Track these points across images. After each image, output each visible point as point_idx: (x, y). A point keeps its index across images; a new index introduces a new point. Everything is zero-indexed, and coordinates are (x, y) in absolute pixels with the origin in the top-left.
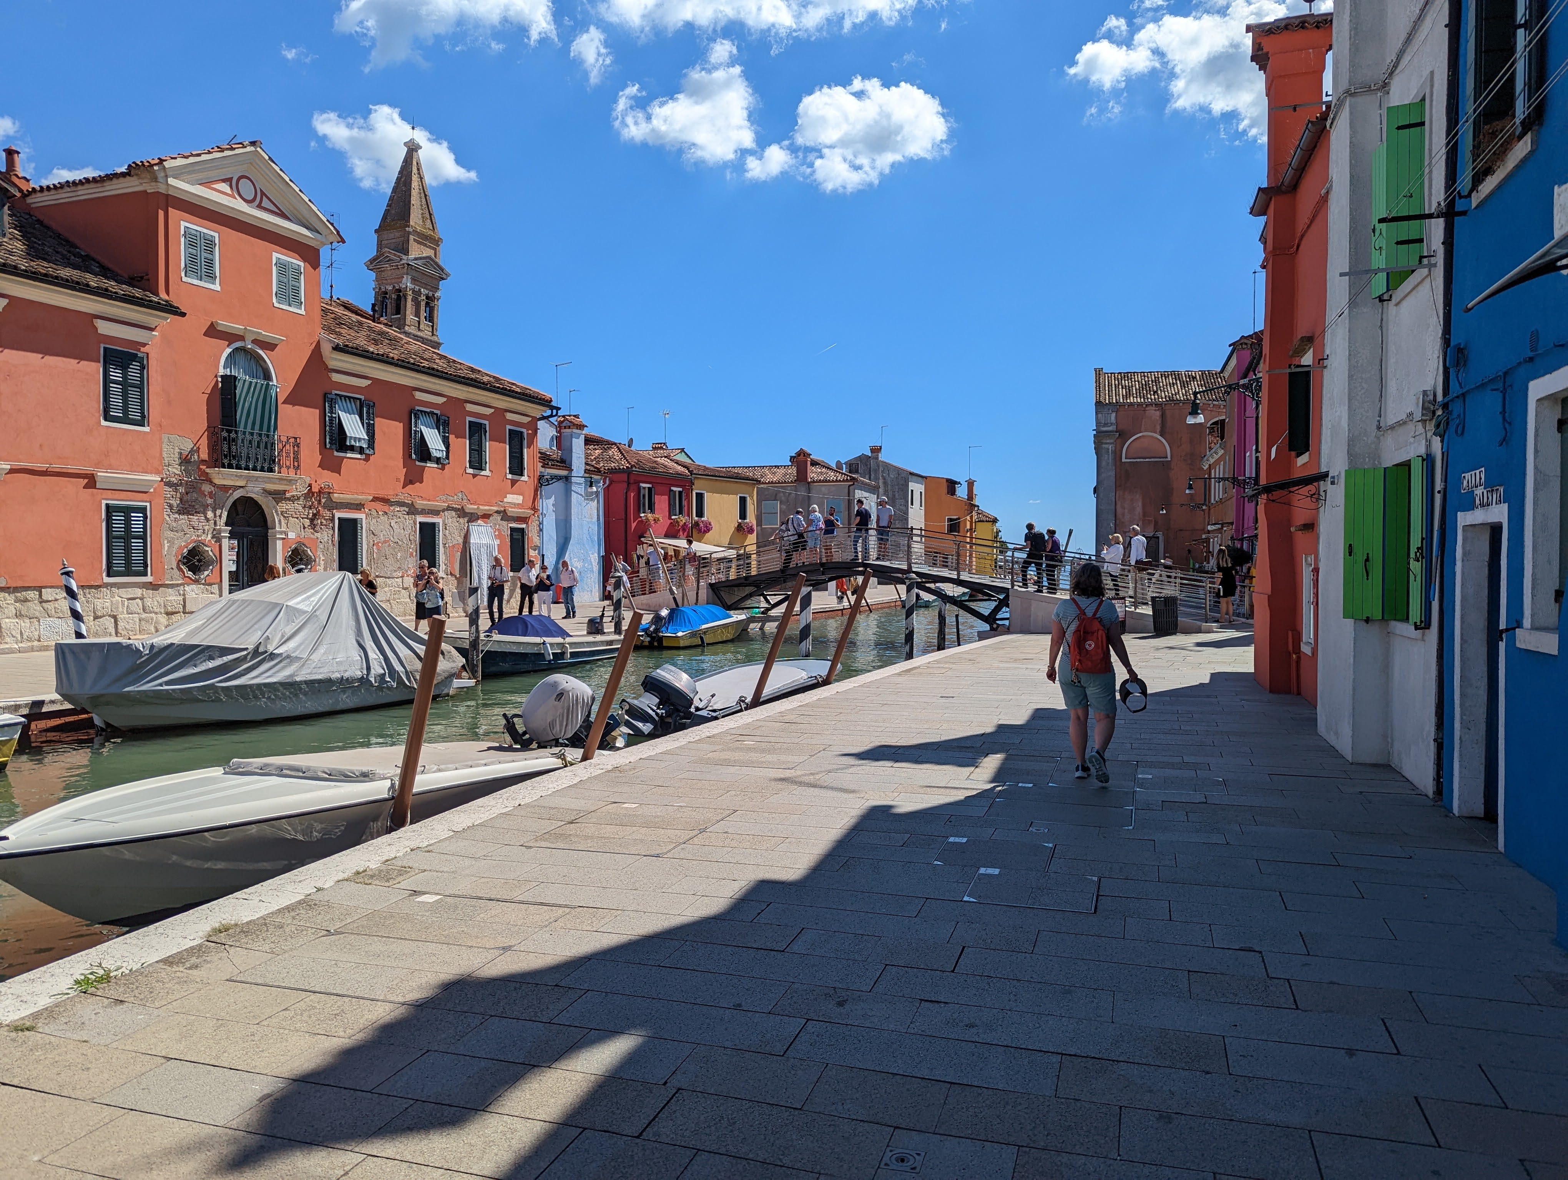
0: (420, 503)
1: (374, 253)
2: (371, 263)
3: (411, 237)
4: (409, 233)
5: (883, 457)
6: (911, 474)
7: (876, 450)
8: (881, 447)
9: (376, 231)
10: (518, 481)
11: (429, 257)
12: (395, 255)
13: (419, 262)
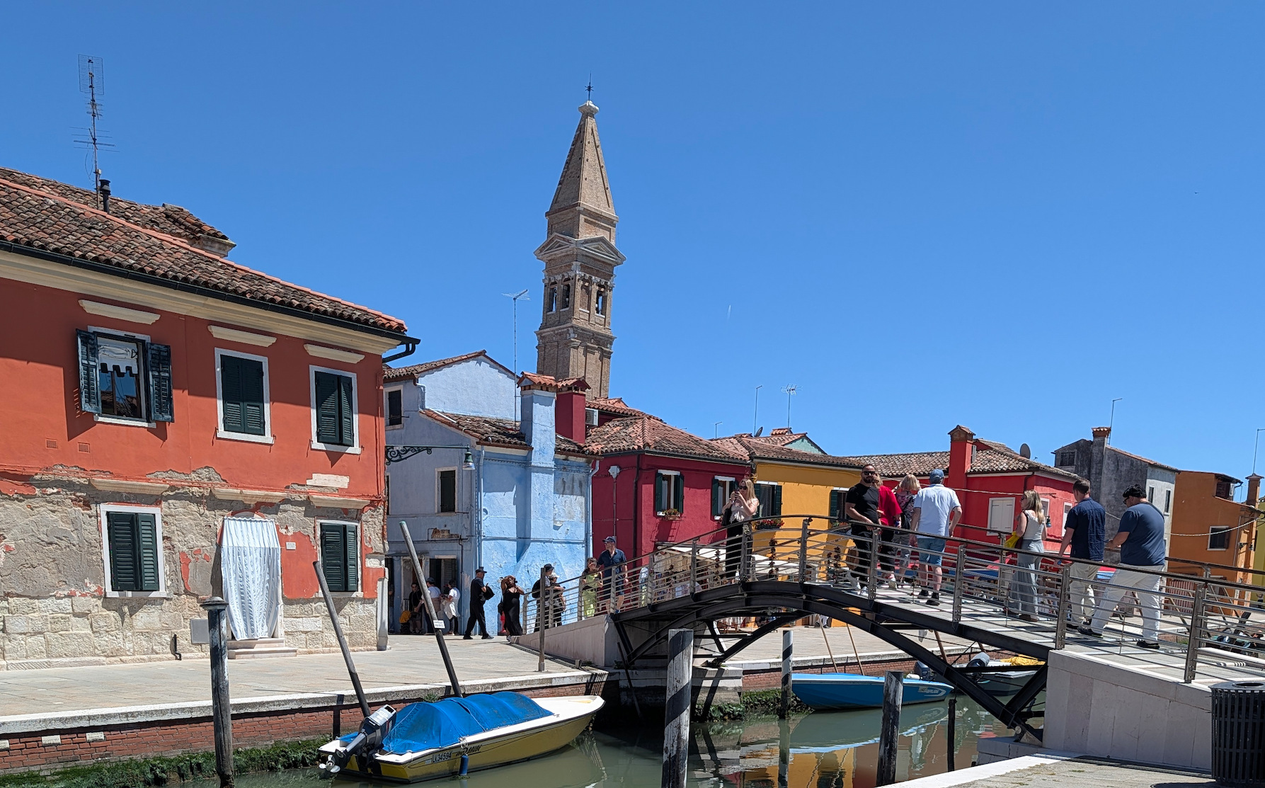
0: (103, 482)
1: (544, 239)
2: (541, 251)
3: (582, 217)
4: (580, 212)
5: (1110, 443)
6: (1155, 466)
7: (1101, 434)
8: (1109, 430)
9: (547, 214)
10: (342, 454)
11: (602, 240)
12: (564, 239)
13: (592, 246)
